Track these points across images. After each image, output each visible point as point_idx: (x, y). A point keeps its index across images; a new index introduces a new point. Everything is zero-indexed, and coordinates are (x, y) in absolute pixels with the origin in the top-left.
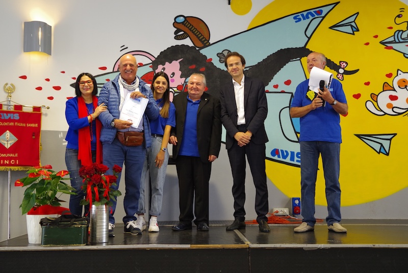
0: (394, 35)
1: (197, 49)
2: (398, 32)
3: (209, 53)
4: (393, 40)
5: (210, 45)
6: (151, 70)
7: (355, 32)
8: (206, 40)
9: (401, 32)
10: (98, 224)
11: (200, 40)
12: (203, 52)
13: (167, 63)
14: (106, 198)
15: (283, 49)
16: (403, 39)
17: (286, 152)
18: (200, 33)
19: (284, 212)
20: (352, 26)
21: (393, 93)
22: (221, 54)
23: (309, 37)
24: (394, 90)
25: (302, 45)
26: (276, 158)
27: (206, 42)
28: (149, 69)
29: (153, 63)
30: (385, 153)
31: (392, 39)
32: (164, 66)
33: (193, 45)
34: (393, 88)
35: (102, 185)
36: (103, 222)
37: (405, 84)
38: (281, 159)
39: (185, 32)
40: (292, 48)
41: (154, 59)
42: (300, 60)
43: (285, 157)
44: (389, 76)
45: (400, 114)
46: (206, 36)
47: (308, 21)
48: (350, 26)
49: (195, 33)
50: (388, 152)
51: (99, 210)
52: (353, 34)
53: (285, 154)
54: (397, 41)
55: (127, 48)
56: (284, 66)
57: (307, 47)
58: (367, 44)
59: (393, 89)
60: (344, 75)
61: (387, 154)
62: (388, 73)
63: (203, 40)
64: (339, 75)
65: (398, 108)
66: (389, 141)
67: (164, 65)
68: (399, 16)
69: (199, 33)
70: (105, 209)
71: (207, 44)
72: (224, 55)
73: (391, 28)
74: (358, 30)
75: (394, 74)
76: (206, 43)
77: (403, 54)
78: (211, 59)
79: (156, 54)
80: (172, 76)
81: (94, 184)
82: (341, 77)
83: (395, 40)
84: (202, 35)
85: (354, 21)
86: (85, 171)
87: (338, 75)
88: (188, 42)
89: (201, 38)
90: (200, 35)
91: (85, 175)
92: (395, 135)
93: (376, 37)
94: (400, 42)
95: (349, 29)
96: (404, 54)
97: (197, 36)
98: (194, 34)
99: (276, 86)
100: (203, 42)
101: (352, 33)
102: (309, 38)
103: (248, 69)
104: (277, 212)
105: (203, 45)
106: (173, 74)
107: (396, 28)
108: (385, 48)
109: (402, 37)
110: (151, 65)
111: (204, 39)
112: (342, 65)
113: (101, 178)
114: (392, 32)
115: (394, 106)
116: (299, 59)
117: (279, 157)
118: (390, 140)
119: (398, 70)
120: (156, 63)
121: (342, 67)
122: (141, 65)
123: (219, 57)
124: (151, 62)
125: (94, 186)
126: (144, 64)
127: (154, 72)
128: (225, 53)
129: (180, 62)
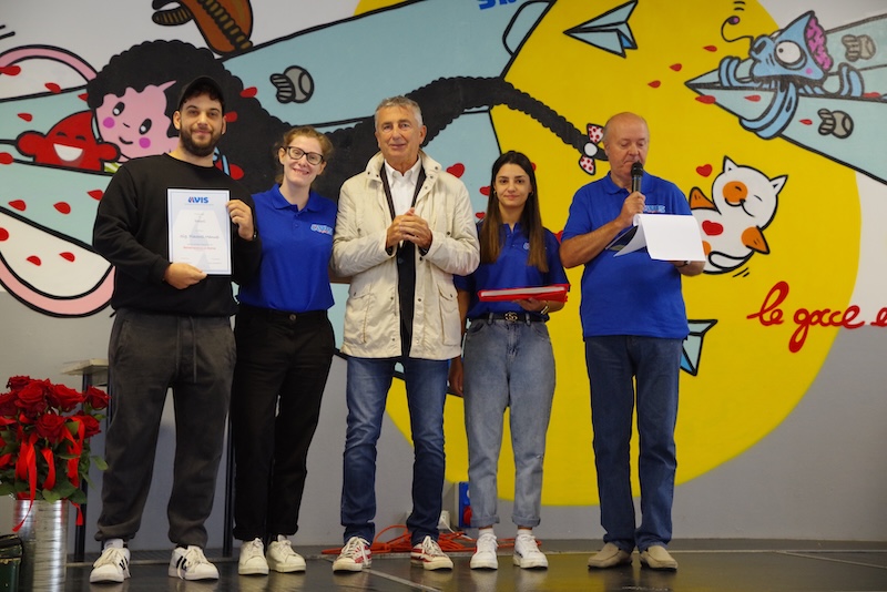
0: (719, 69)
1: (217, 56)
2: (727, 61)
3: (250, 71)
4: (717, 79)
5: (252, 48)
6: (83, 106)
7: (626, 51)
8: (240, 33)
9: (736, 62)
10: (38, 557)
11: (226, 32)
12: (231, 64)
13: (130, 91)
14: (73, 480)
15: (447, 77)
16: (739, 80)
18: (225, 13)
20: (620, 34)
21: (712, 217)
22: (283, 76)
23: (513, 51)
24: (715, 209)
25: (495, 72)
27: (241, 38)
28: (77, 104)
29: (91, 85)
30: (689, 369)
31: (713, 78)
32: (122, 99)
33: (206, 46)
34: (713, 203)
36: (51, 549)
37: (740, 196)
39: (183, 6)
40: (469, 78)
41: (91, 76)
42: (488, 111)
44: (705, 171)
45: (726, 270)
46: (242, 21)
47: (512, 8)
48: (615, 34)
49: (212, 9)
50: (694, 366)
52: (623, 55)
54: (726, 83)
55: (13, 34)
56: (448, 126)
57: (507, 79)
58: (655, 84)
59: (712, 206)
60: (596, 161)
61: (694, 372)
62: (702, 165)
63: (233, 32)
64: (586, 159)
65: (724, 255)
66: (699, 339)
67: (121, 93)
68: (732, 20)
69: (221, 11)
70: (58, 513)
71: (244, 46)
72: (289, 80)
73: (711, 49)
74: (634, 46)
75: (717, 169)
76: (241, 43)
77: (737, 119)
78: (254, 90)
79: (100, 63)
80: (143, 129)
82: (589, 165)
83: (720, 82)
84: (230, 19)
85: (626, 22)
87: (581, 160)
88: (189, 34)
89: (227, 26)
90: (225, 17)
92: (713, 322)
93: (677, 67)
94: (731, 88)
95: (611, 40)
96: (741, 118)
97: (217, 19)
98: (209, 13)
100: (232, 39)
101: (620, 51)
102: (514, 55)
103: (352, 125)
105: (230, 48)
106: (148, 123)
107: (725, 50)
108: (697, 99)
109: (739, 76)
110: (84, 91)
111: (236, 30)
112: (594, 134)
114: (713, 60)
115: (712, 250)
116: (485, 108)
118: (702, 335)
119: (726, 158)
120: (98, 87)
121: (593, 139)
122: (54, 90)
123: (275, 84)
124: (85, 83)
125: (40, 445)
126: (63, 87)
127: (92, 113)
128: (294, 76)
129: (166, 92)
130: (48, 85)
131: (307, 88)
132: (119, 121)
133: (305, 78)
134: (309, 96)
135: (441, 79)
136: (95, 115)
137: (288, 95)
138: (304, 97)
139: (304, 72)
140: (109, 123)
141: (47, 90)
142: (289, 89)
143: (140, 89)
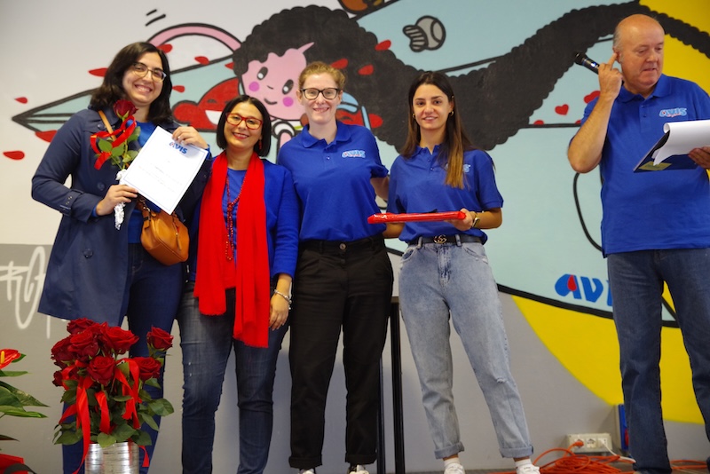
1: (351, 16)
3: (383, 25)
5: (384, 5)
6: (230, 74)
12: (368, 23)
13: (272, 56)
14: (132, 422)
17: (597, 281)
19: (598, 443)
22: (415, 27)
26: (569, 298)
28: (224, 73)
29: (236, 54)
32: (265, 64)
33: (340, 7)
35: (118, 386)
38: (583, 302)
40: (602, 7)
41: (236, 46)
43: (593, 297)
51: (111, 459)
53: (594, 288)
55: (164, 16)
67: (263, 59)
71: (377, 3)
72: (421, 30)
78: (388, 43)
79: (243, 33)
80: (286, 89)
81: (95, 384)
86: (70, 347)
91: (70, 359)
99: (562, 110)
103: (486, 66)
104: (580, 444)
105: (364, 7)
106: (289, 84)
110: (230, 61)
113: (115, 368)
117: (577, 296)
120: (243, 55)
122: (203, 62)
123: (408, 35)
124: (230, 53)
125: (97, 389)
126: (211, 58)
127: (239, 80)
128: (425, 25)
129: (306, 53)
130: (197, 59)
131: (439, 35)
132: (263, 84)
133: (437, 26)
134: (441, 43)
135: (574, 11)
136: (241, 81)
137: (421, 43)
138: (436, 44)
139: (436, 20)
140: (254, 87)
141: (197, 63)
142: (422, 38)
143: (281, 54)
